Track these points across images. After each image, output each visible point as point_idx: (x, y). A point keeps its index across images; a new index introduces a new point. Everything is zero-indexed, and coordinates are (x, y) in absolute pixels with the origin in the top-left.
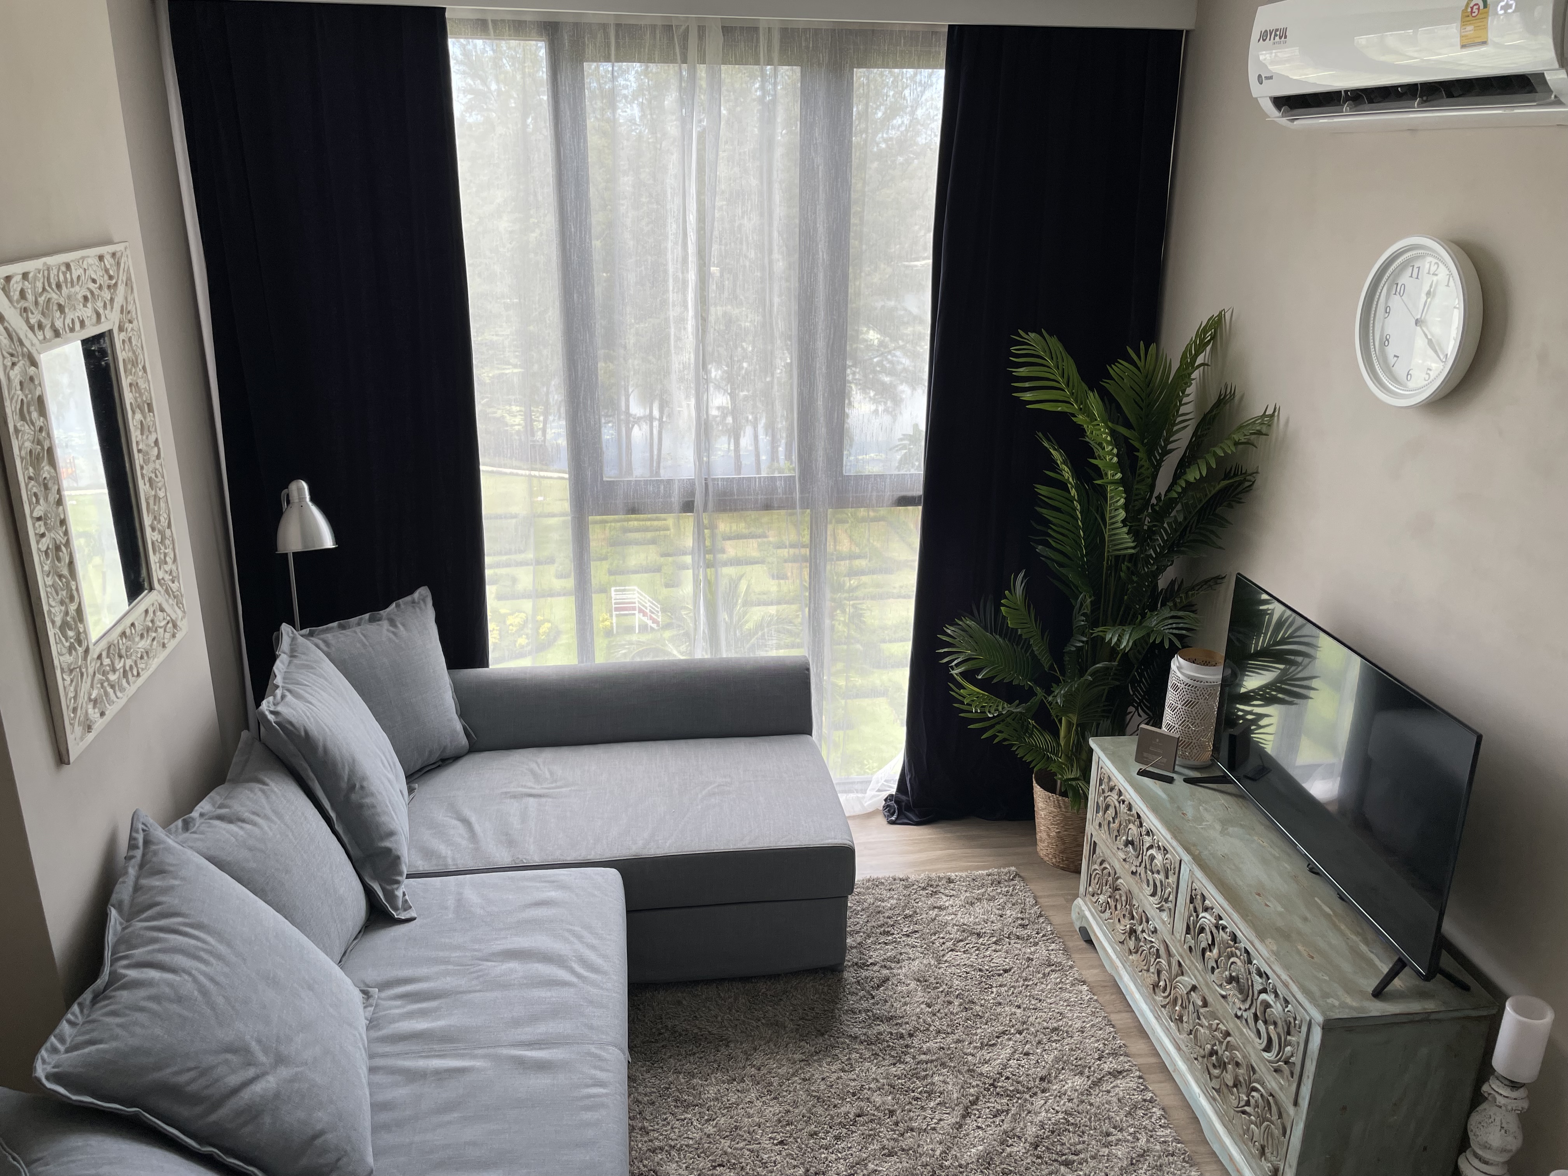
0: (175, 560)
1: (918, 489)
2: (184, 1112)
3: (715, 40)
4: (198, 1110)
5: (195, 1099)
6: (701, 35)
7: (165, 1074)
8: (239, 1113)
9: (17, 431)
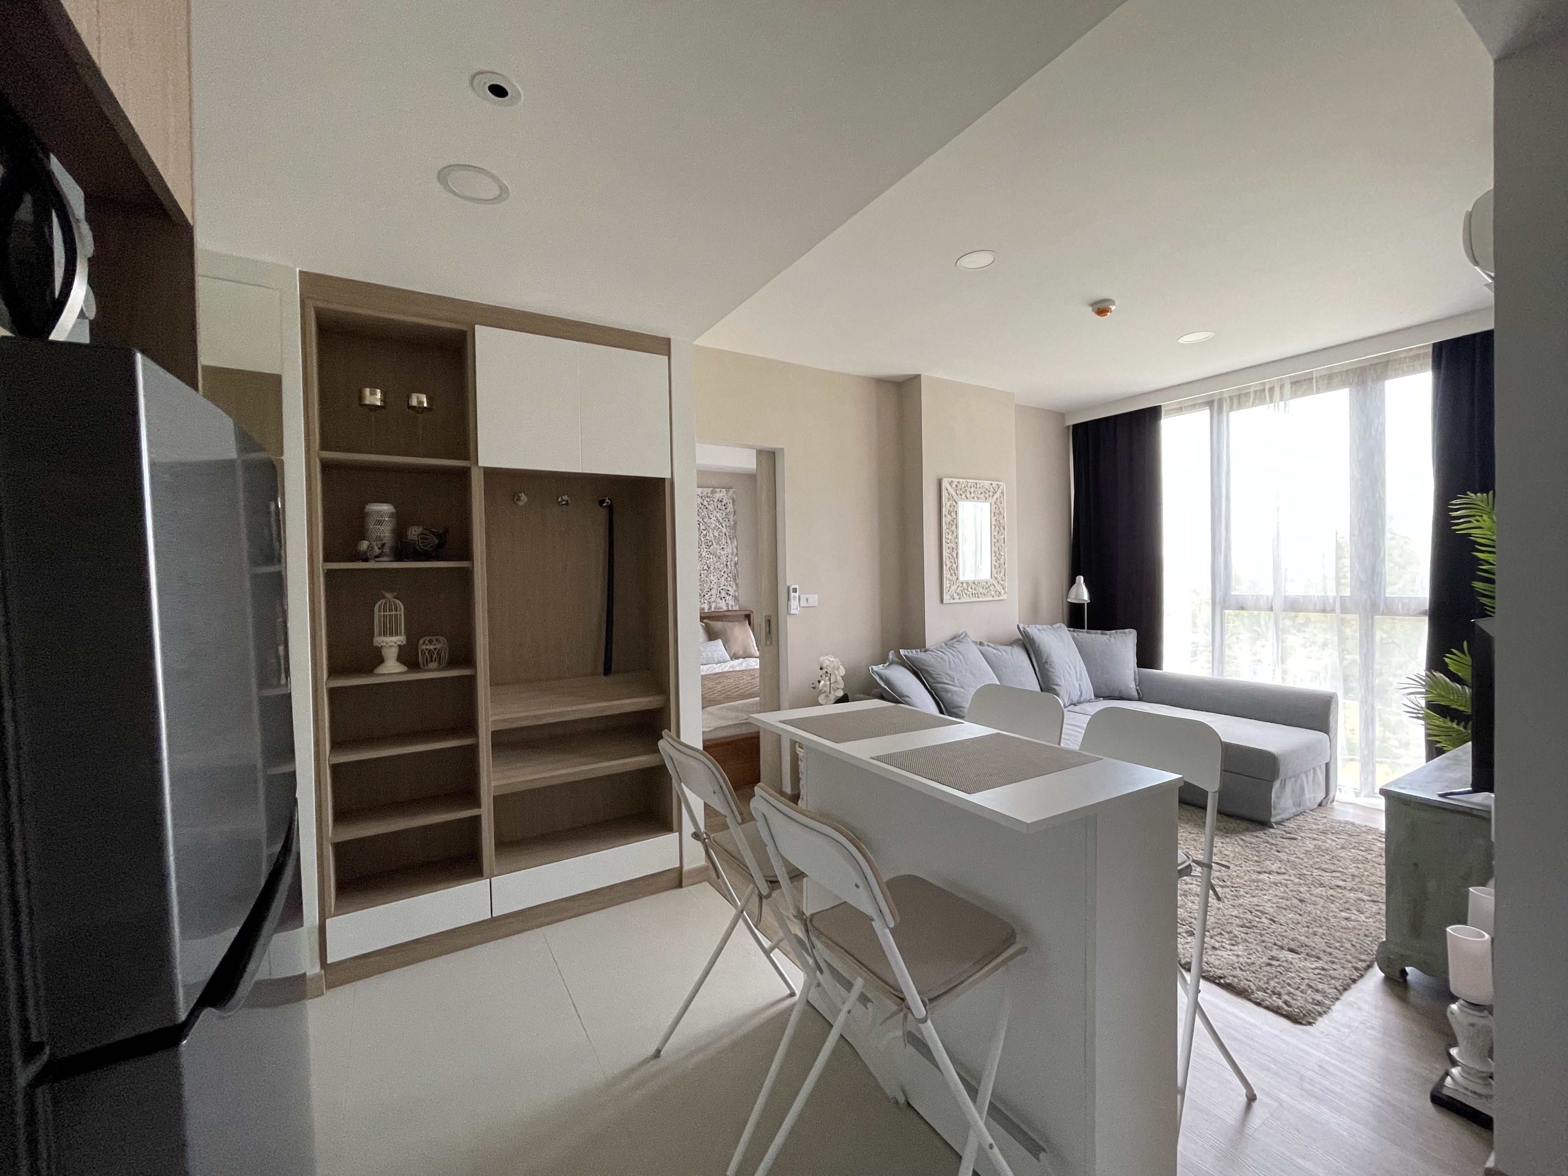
0: (1005, 575)
1: (1426, 606)
2: (930, 680)
3: (1287, 388)
4: (933, 681)
5: (933, 678)
6: (1282, 387)
7: (929, 669)
8: (943, 688)
9: (945, 516)
